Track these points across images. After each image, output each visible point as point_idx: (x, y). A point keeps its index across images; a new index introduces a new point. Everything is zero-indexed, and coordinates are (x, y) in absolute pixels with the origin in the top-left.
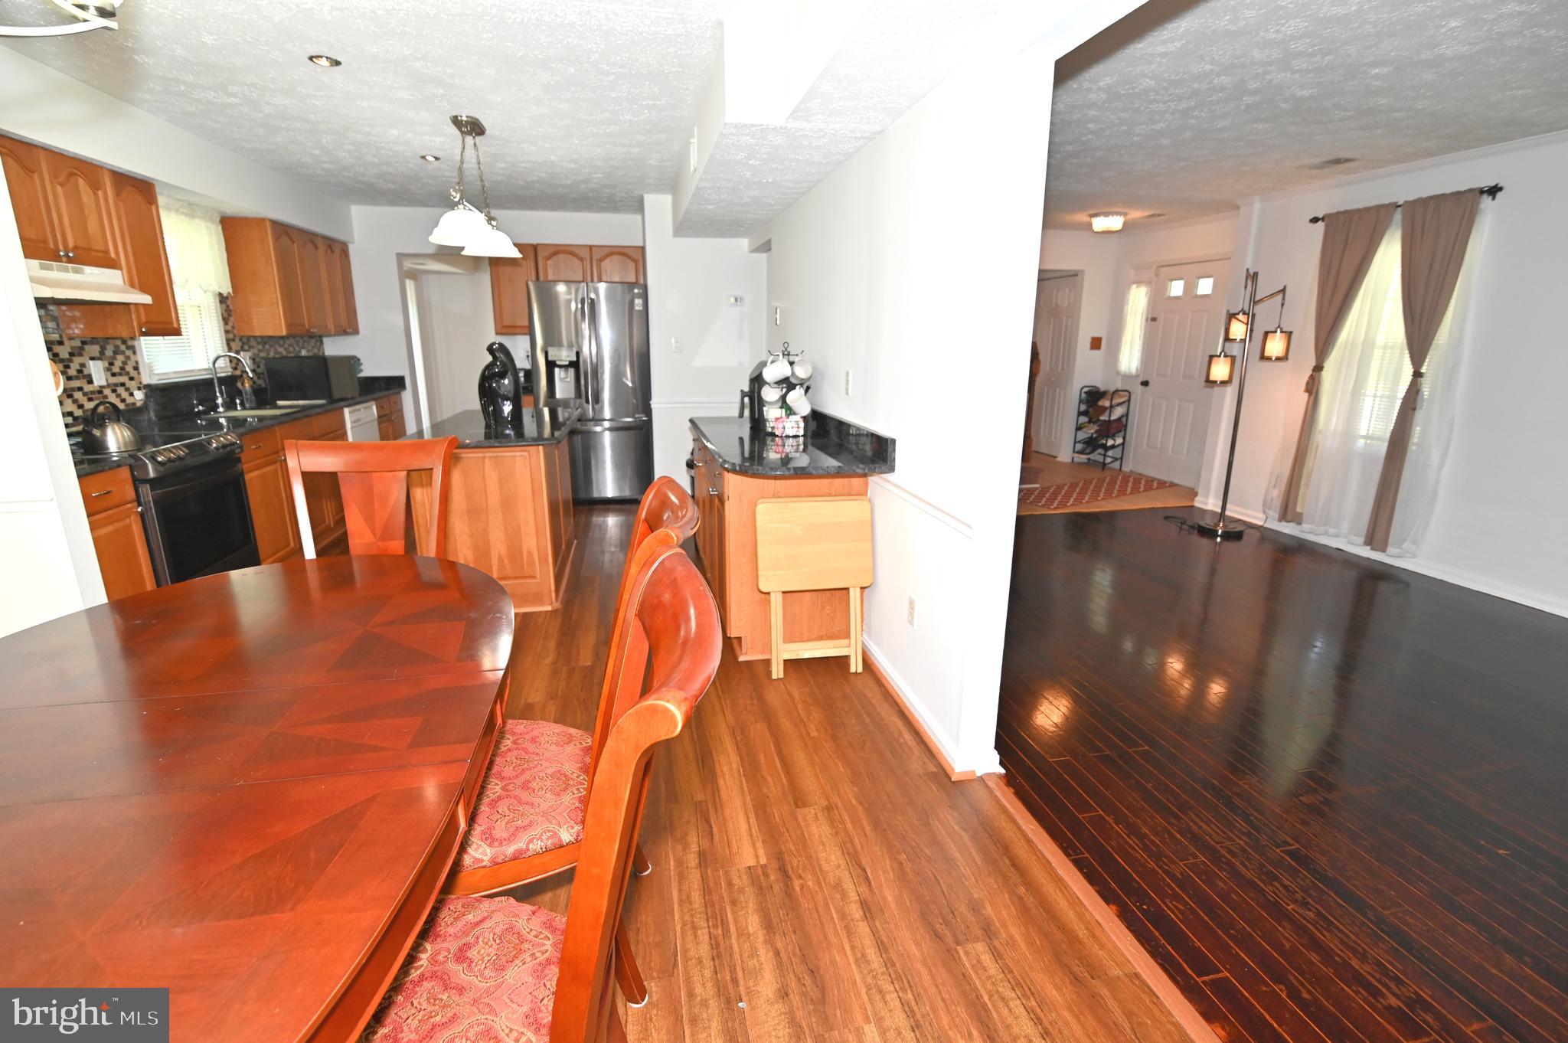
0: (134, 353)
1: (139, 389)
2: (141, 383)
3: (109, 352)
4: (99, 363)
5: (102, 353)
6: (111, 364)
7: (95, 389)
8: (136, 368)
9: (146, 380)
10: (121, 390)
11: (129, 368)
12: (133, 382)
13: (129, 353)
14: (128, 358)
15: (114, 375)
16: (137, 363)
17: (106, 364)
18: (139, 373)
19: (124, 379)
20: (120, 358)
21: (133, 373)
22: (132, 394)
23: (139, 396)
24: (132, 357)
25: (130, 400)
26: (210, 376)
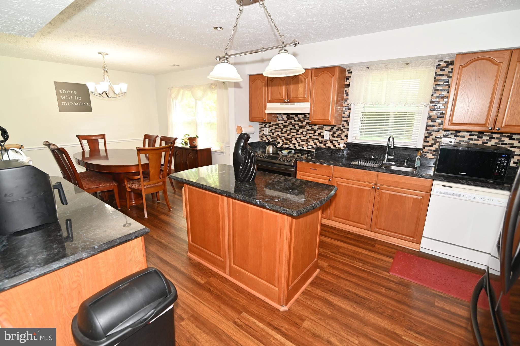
0: (348, 131)
1: (344, 143)
2: (346, 142)
3: (335, 129)
4: (328, 133)
5: (331, 129)
6: (334, 133)
7: (324, 140)
8: (346, 136)
9: (350, 140)
10: (335, 143)
11: (343, 136)
12: (343, 141)
13: (345, 130)
14: (344, 132)
15: (333, 137)
16: (347, 134)
17: (332, 133)
18: (347, 138)
19: (339, 139)
20: (339, 132)
21: (343, 137)
22: (339, 145)
23: (342, 146)
24: (346, 132)
25: (337, 146)
26: (387, 145)
